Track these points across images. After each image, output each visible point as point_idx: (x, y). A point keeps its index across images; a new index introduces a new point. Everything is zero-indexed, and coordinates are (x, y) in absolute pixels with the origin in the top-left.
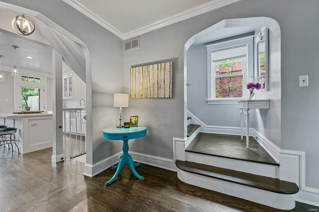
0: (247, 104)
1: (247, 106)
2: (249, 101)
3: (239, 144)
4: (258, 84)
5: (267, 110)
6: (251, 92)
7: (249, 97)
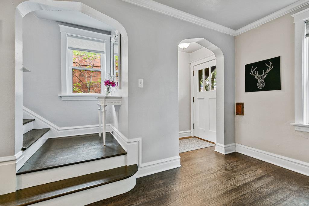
0: (104, 101)
1: (104, 103)
2: (106, 98)
3: (96, 142)
4: (113, 82)
5: (120, 106)
6: (108, 89)
7: (106, 94)
